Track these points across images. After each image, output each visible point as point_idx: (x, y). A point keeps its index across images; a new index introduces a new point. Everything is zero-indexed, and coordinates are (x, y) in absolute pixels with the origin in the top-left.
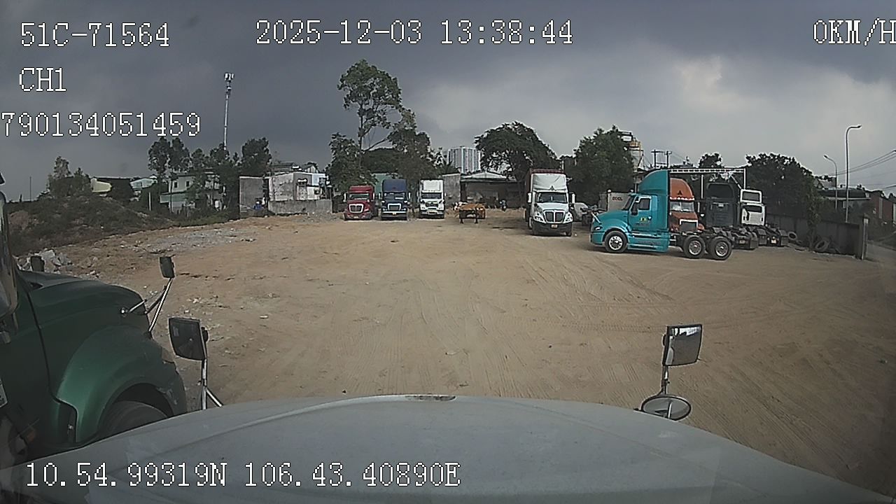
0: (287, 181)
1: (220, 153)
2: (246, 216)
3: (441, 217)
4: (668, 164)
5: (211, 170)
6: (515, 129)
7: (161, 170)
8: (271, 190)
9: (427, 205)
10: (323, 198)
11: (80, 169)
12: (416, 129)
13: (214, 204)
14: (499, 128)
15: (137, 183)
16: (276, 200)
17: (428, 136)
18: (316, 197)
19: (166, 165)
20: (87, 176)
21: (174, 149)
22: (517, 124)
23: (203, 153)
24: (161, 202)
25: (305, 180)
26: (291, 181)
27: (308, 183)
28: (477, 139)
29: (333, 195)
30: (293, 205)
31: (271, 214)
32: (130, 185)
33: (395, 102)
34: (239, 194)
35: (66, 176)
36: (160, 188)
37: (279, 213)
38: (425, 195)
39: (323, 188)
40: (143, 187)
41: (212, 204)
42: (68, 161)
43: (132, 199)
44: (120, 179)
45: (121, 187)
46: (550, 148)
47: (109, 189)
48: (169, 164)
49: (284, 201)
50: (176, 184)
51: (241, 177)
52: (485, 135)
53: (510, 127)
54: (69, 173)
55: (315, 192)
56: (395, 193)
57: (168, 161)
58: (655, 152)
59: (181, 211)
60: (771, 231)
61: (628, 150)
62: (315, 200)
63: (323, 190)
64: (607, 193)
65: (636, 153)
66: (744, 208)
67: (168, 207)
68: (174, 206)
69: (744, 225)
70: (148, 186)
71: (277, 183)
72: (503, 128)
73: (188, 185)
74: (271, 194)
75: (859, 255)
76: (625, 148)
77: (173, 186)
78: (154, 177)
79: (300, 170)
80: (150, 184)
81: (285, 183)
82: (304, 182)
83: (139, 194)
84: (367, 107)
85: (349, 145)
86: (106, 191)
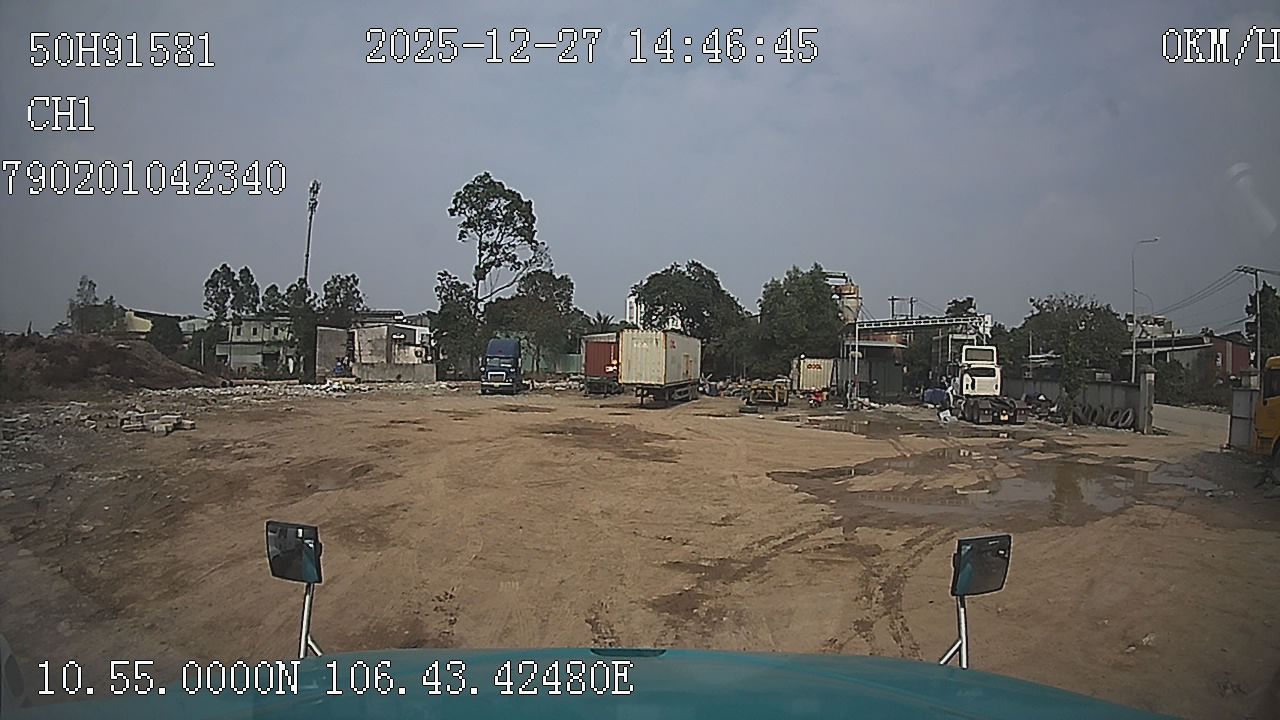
0: (379, 337)
1: (300, 291)
5: (287, 315)
6: (690, 272)
7: (221, 311)
8: (357, 348)
10: (426, 362)
11: (112, 296)
12: (554, 272)
13: (287, 362)
14: (666, 270)
15: (189, 324)
16: (363, 361)
18: (417, 360)
20: (122, 307)
21: (241, 283)
23: (279, 290)
24: (218, 354)
25: (402, 336)
26: (384, 337)
27: (407, 341)
29: (439, 358)
30: (385, 369)
32: (178, 326)
33: (527, 234)
34: (315, 351)
35: (92, 304)
37: (367, 379)
39: (426, 348)
40: (196, 329)
41: (284, 360)
42: (95, 283)
43: (180, 347)
44: (165, 316)
45: (166, 329)
47: (149, 329)
48: (232, 302)
49: (373, 364)
50: (239, 330)
51: (319, 328)
52: (646, 282)
53: (682, 269)
54: (97, 299)
55: (416, 353)
57: (230, 299)
59: (244, 368)
60: (1002, 402)
61: (840, 299)
62: (414, 364)
63: (427, 351)
64: (800, 359)
65: (851, 303)
66: (966, 372)
67: (226, 361)
68: (235, 361)
69: (968, 396)
70: (203, 330)
71: (365, 338)
72: (671, 271)
73: (255, 333)
74: (356, 353)
75: (1140, 427)
76: (835, 296)
77: (235, 333)
78: (211, 318)
79: (405, 321)
80: (205, 328)
81: (376, 339)
82: (401, 339)
83: (190, 340)
84: (491, 241)
85: (463, 291)
86: (146, 331)
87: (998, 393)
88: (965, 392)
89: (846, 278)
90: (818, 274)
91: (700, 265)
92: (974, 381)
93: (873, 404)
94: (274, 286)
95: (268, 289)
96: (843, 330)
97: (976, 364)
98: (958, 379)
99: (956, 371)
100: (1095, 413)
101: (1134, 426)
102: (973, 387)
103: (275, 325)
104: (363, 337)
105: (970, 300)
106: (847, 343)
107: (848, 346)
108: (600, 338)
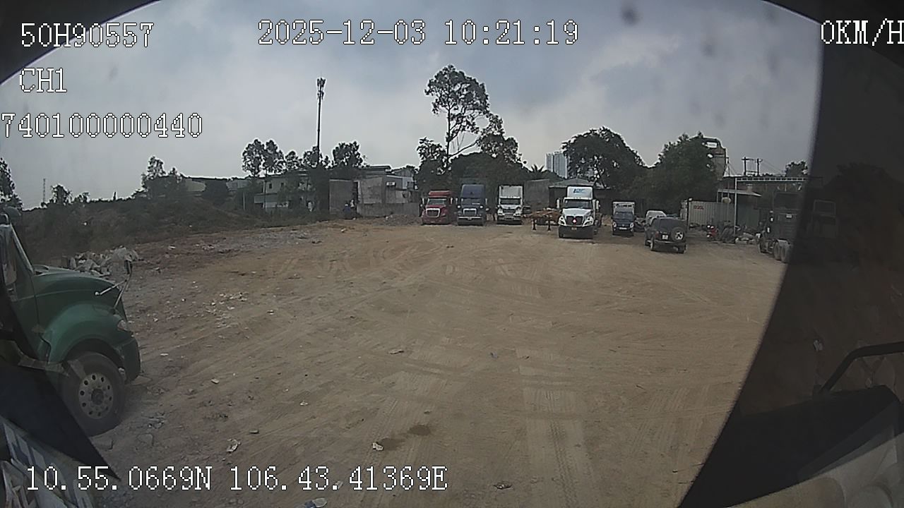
0: (376, 185)
1: (314, 155)
2: (336, 216)
3: (519, 223)
4: (758, 172)
5: (305, 172)
6: (603, 134)
7: (255, 168)
8: (360, 193)
9: (504, 211)
10: (411, 202)
11: (174, 169)
12: (503, 135)
13: (307, 205)
14: (587, 134)
15: (233, 183)
16: (365, 203)
18: (405, 201)
19: (261, 166)
21: (269, 151)
22: (604, 130)
23: (296, 155)
24: (255, 202)
25: (393, 184)
26: (380, 185)
27: (397, 187)
28: (565, 145)
30: (381, 207)
31: (359, 216)
32: (225, 185)
33: (483, 109)
34: (329, 197)
36: (253, 189)
37: (367, 215)
38: (504, 201)
39: (411, 192)
40: (239, 187)
41: (305, 204)
42: (162, 161)
43: (227, 199)
44: (216, 179)
46: (638, 154)
48: (263, 165)
49: (372, 204)
50: (271, 185)
51: (331, 180)
52: (572, 141)
53: (597, 132)
55: (404, 196)
56: (472, 198)
57: (262, 163)
58: (745, 159)
61: (713, 158)
62: (402, 204)
64: (689, 201)
65: (721, 161)
67: (262, 207)
68: (269, 207)
71: (366, 186)
72: (590, 133)
74: (360, 197)
76: (710, 156)
77: (267, 187)
79: (393, 173)
81: (374, 187)
82: (393, 186)
83: (234, 194)
84: (457, 112)
85: (437, 149)
86: (201, 191)
89: (718, 143)
90: (700, 139)
91: (609, 130)
94: (293, 152)
95: (288, 155)
106: (719, 191)
107: (720, 193)
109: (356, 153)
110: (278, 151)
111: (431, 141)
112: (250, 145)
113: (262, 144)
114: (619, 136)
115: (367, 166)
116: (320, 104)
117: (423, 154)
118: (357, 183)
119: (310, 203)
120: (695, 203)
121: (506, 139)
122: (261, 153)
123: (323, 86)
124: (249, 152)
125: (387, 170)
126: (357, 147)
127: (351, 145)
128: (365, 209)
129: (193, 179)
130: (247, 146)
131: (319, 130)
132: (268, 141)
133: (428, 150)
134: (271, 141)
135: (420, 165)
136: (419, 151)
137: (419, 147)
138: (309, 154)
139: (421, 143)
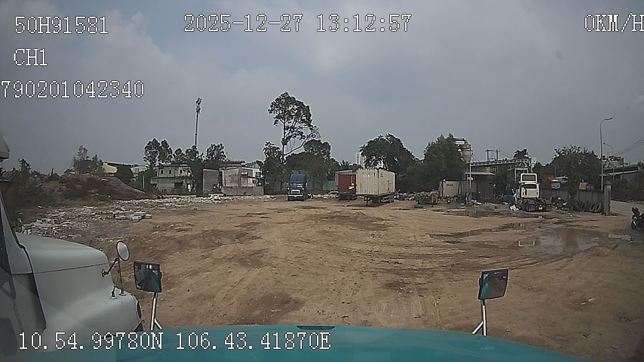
0: (234, 174)
1: (193, 152)
4: (497, 159)
5: (187, 163)
6: (388, 139)
7: (153, 162)
8: (223, 179)
10: (258, 186)
11: (96, 156)
12: (321, 140)
13: (187, 187)
15: (136, 169)
16: (227, 186)
17: (330, 145)
18: (254, 185)
19: (157, 158)
20: (101, 161)
21: (162, 147)
22: (390, 135)
23: (182, 151)
24: (151, 183)
25: (246, 173)
26: (237, 174)
27: (249, 176)
28: (361, 149)
29: (265, 184)
30: (238, 189)
32: (130, 169)
33: (308, 122)
34: (203, 181)
35: (86, 159)
36: (150, 173)
37: (229, 194)
40: (140, 171)
42: (87, 149)
43: (132, 180)
44: (123, 165)
45: (124, 171)
46: (411, 153)
47: (116, 172)
48: (158, 158)
49: (232, 187)
50: (162, 171)
51: (204, 170)
52: (366, 145)
53: (385, 138)
54: (88, 157)
55: (253, 181)
56: (297, 183)
57: (158, 156)
59: (165, 190)
60: (540, 201)
61: (462, 151)
62: (252, 187)
63: (258, 180)
64: (443, 181)
65: (467, 153)
66: (522, 186)
67: (156, 187)
68: (160, 186)
69: (523, 198)
70: (143, 171)
71: (228, 175)
72: (379, 139)
73: (170, 173)
74: (223, 182)
75: (605, 212)
76: (460, 150)
77: (160, 173)
78: (147, 165)
79: (246, 166)
80: (144, 170)
81: (233, 175)
82: (245, 175)
83: (137, 177)
84: (290, 125)
85: (277, 151)
86: (114, 172)
87: (538, 197)
88: (522, 196)
89: (465, 141)
90: (451, 139)
91: (392, 136)
92: (526, 191)
93: (478, 203)
94: (180, 149)
95: (176, 151)
96: (464, 167)
97: (527, 183)
98: (519, 190)
99: (518, 186)
100: (584, 205)
101: (602, 212)
102: (526, 194)
103: (180, 168)
104: (227, 175)
105: (525, 150)
106: (466, 173)
107: (466, 175)
108: (344, 173)
109: (221, 151)
110: (169, 148)
111: (273, 145)
112: (150, 142)
113: (158, 142)
114: (399, 140)
115: (229, 161)
116: (197, 116)
117: (268, 153)
118: (222, 172)
119: (189, 186)
120: (447, 182)
121: (323, 143)
122: (157, 149)
123: (199, 103)
124: (148, 148)
125: (242, 164)
126: (223, 148)
127: (219, 146)
128: (227, 190)
129: (109, 164)
130: (148, 143)
131: (196, 135)
132: (163, 140)
133: (271, 151)
134: (165, 140)
135: (265, 160)
136: (264, 151)
137: (265, 149)
138: (189, 151)
139: (266, 145)
